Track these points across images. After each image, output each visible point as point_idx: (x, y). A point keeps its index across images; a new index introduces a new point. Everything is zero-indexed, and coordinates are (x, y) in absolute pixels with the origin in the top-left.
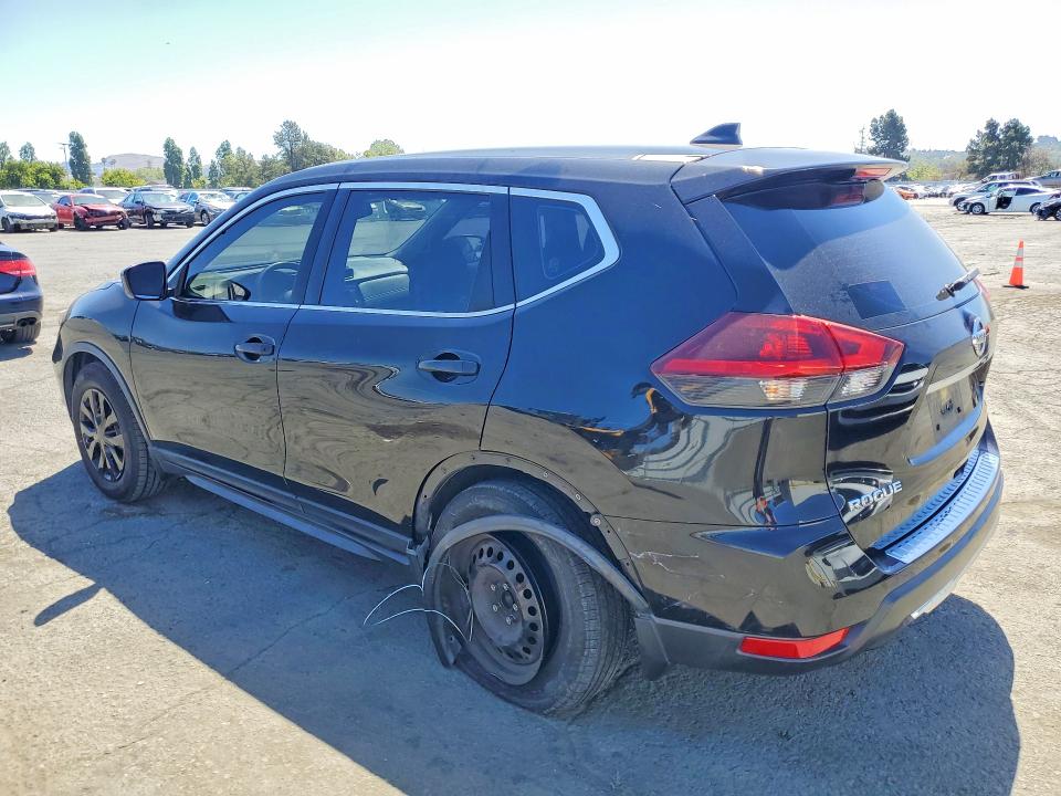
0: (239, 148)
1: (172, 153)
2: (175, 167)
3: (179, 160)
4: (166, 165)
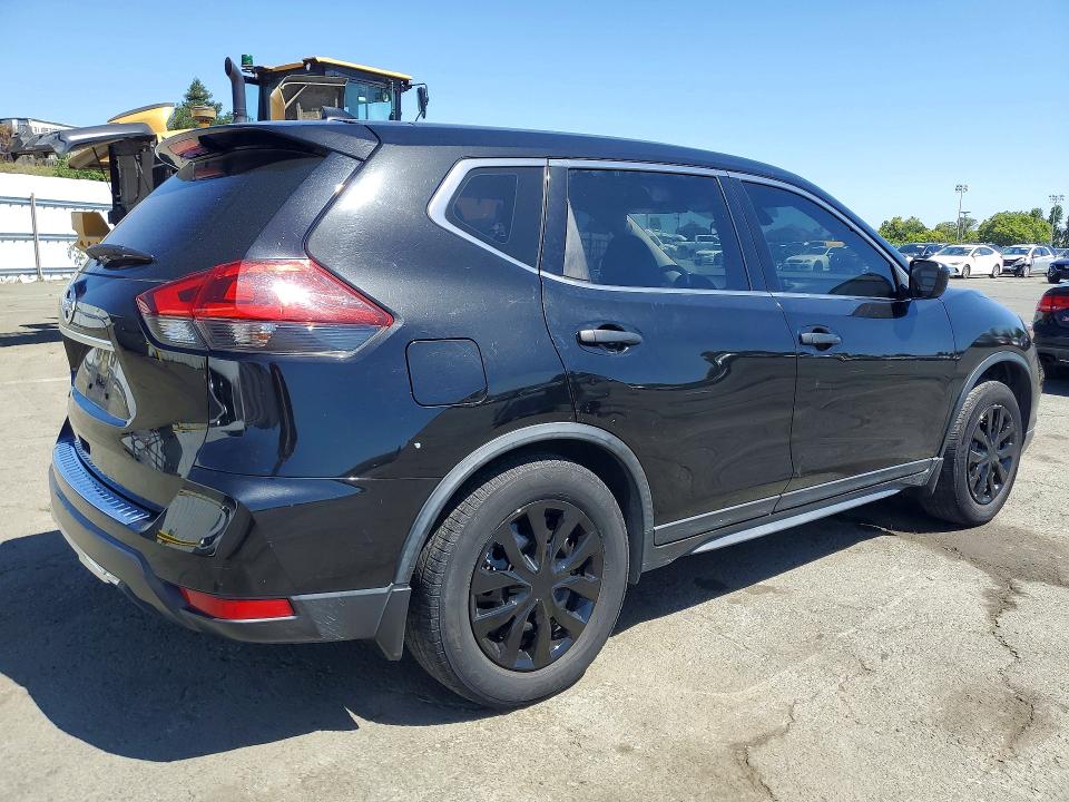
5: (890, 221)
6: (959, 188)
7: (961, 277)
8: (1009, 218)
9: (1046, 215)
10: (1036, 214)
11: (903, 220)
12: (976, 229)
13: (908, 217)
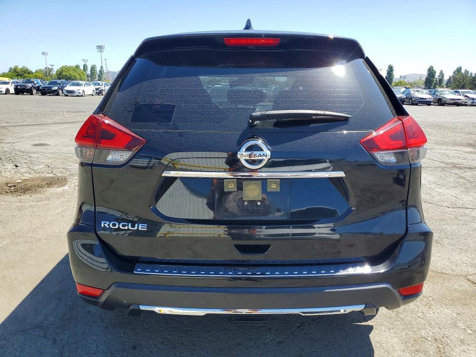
0: (466, 70)
1: (431, 72)
2: (430, 80)
3: (434, 76)
4: (427, 78)
5: (13, 67)
6: (43, 53)
7: (82, 96)
8: (67, 69)
9: (82, 68)
10: (77, 67)
11: (20, 67)
12: (55, 73)
13: (22, 66)
